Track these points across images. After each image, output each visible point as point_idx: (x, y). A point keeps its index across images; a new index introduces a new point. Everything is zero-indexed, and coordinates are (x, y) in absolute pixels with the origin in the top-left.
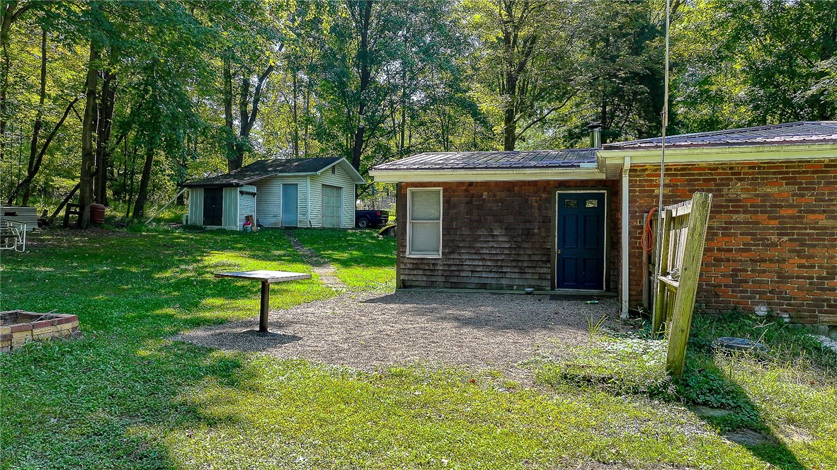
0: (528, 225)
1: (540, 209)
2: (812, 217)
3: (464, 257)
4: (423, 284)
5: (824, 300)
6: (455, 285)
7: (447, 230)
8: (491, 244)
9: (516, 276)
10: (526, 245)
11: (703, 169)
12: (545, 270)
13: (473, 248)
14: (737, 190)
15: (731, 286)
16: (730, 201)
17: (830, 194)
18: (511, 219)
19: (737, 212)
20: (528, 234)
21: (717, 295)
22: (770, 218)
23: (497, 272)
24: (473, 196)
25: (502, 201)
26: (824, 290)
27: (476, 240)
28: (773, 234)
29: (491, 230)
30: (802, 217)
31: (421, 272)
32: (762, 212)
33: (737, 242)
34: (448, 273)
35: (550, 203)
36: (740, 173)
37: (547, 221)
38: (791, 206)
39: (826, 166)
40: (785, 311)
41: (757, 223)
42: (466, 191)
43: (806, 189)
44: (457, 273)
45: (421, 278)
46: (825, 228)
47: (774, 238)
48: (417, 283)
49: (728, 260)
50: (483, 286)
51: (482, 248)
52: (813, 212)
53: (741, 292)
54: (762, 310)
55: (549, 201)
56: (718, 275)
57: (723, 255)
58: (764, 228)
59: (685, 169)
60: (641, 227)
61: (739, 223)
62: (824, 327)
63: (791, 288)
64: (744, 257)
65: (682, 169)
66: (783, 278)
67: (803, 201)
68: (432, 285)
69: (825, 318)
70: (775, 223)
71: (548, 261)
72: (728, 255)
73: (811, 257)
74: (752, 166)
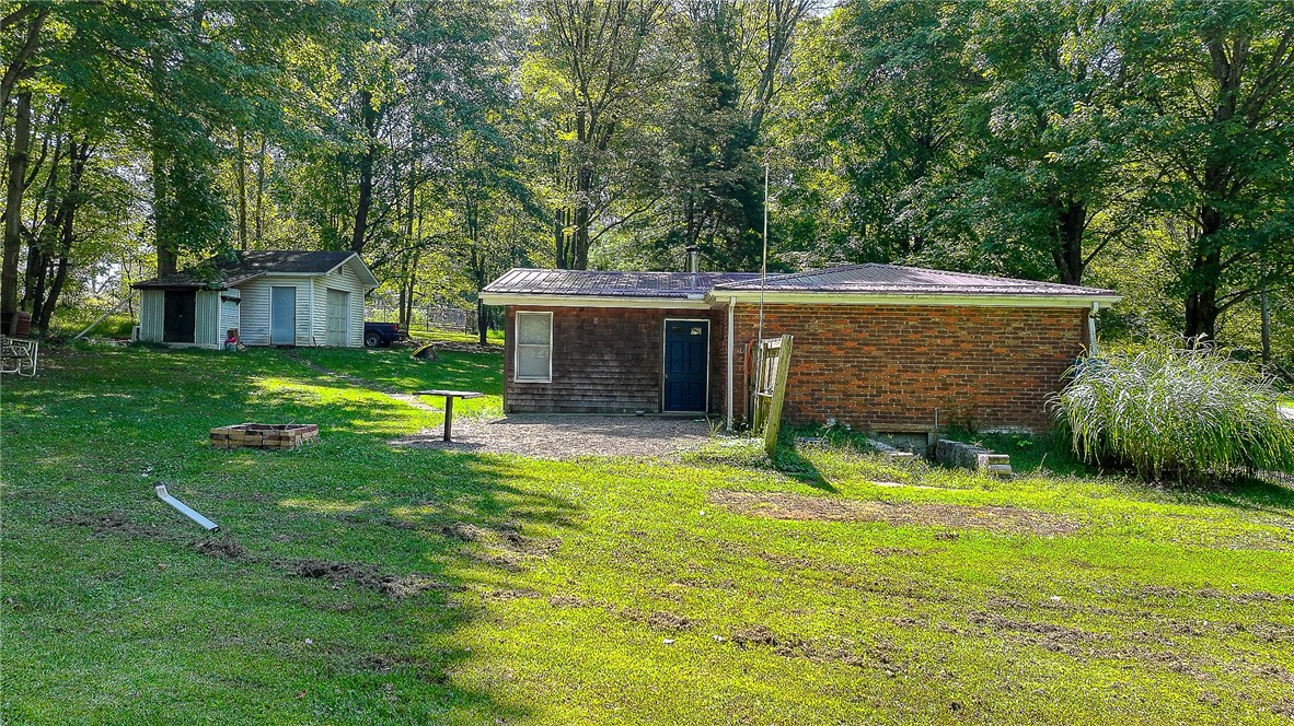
0: (638, 351)
1: (649, 336)
2: (866, 348)
3: (574, 381)
4: (531, 409)
5: (874, 413)
6: (564, 410)
7: (558, 355)
8: (601, 369)
9: (626, 399)
10: (635, 370)
11: (790, 308)
12: (654, 394)
13: (584, 372)
14: (815, 326)
15: (810, 403)
16: (810, 335)
17: (879, 331)
18: (621, 345)
19: (816, 344)
20: (638, 359)
21: (800, 410)
22: (838, 349)
23: (607, 396)
24: (584, 321)
25: (613, 327)
26: (873, 405)
27: (586, 365)
28: (840, 362)
29: (602, 355)
30: (861, 349)
31: (529, 397)
32: (833, 344)
33: (815, 368)
34: (558, 398)
35: (658, 330)
36: (817, 313)
37: (656, 347)
38: (853, 340)
39: (876, 309)
40: (848, 422)
41: (829, 353)
42: (577, 316)
43: (863, 327)
44: (567, 398)
45: (528, 403)
46: (875, 357)
47: (841, 365)
48: (526, 408)
49: (808, 382)
50: (594, 410)
51: (593, 372)
52: (868, 345)
53: (817, 407)
54: (832, 422)
55: (658, 327)
56: (800, 395)
57: (804, 378)
58: (834, 357)
59: (777, 308)
60: (743, 355)
61: (816, 352)
62: (873, 433)
63: (852, 403)
64: (820, 379)
65: (775, 308)
66: (847, 396)
67: (862, 336)
68: (541, 409)
69: (874, 426)
70: (841, 353)
71: (656, 385)
72: (808, 378)
73: (866, 379)
74: (827, 307)
